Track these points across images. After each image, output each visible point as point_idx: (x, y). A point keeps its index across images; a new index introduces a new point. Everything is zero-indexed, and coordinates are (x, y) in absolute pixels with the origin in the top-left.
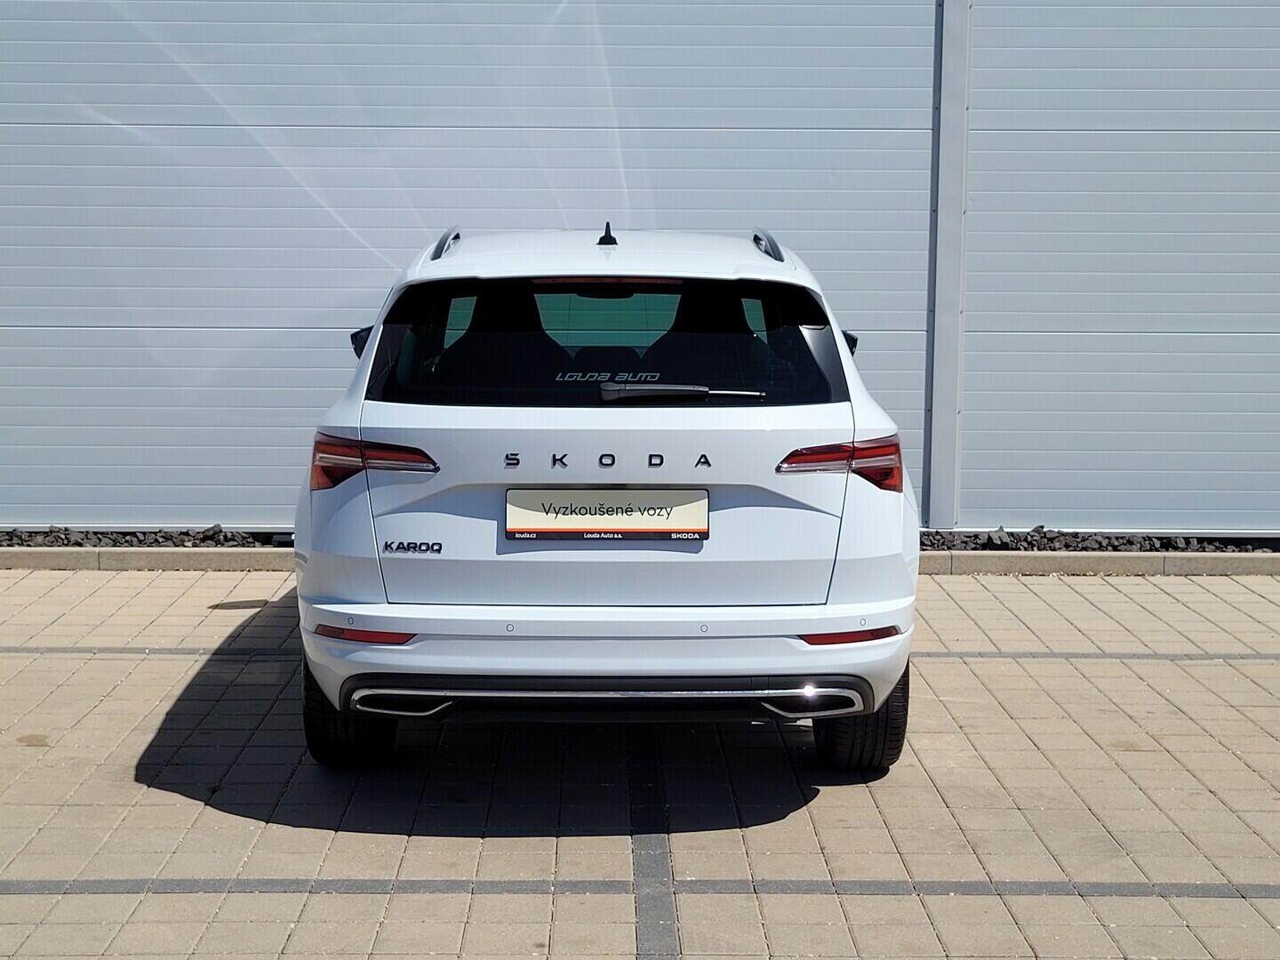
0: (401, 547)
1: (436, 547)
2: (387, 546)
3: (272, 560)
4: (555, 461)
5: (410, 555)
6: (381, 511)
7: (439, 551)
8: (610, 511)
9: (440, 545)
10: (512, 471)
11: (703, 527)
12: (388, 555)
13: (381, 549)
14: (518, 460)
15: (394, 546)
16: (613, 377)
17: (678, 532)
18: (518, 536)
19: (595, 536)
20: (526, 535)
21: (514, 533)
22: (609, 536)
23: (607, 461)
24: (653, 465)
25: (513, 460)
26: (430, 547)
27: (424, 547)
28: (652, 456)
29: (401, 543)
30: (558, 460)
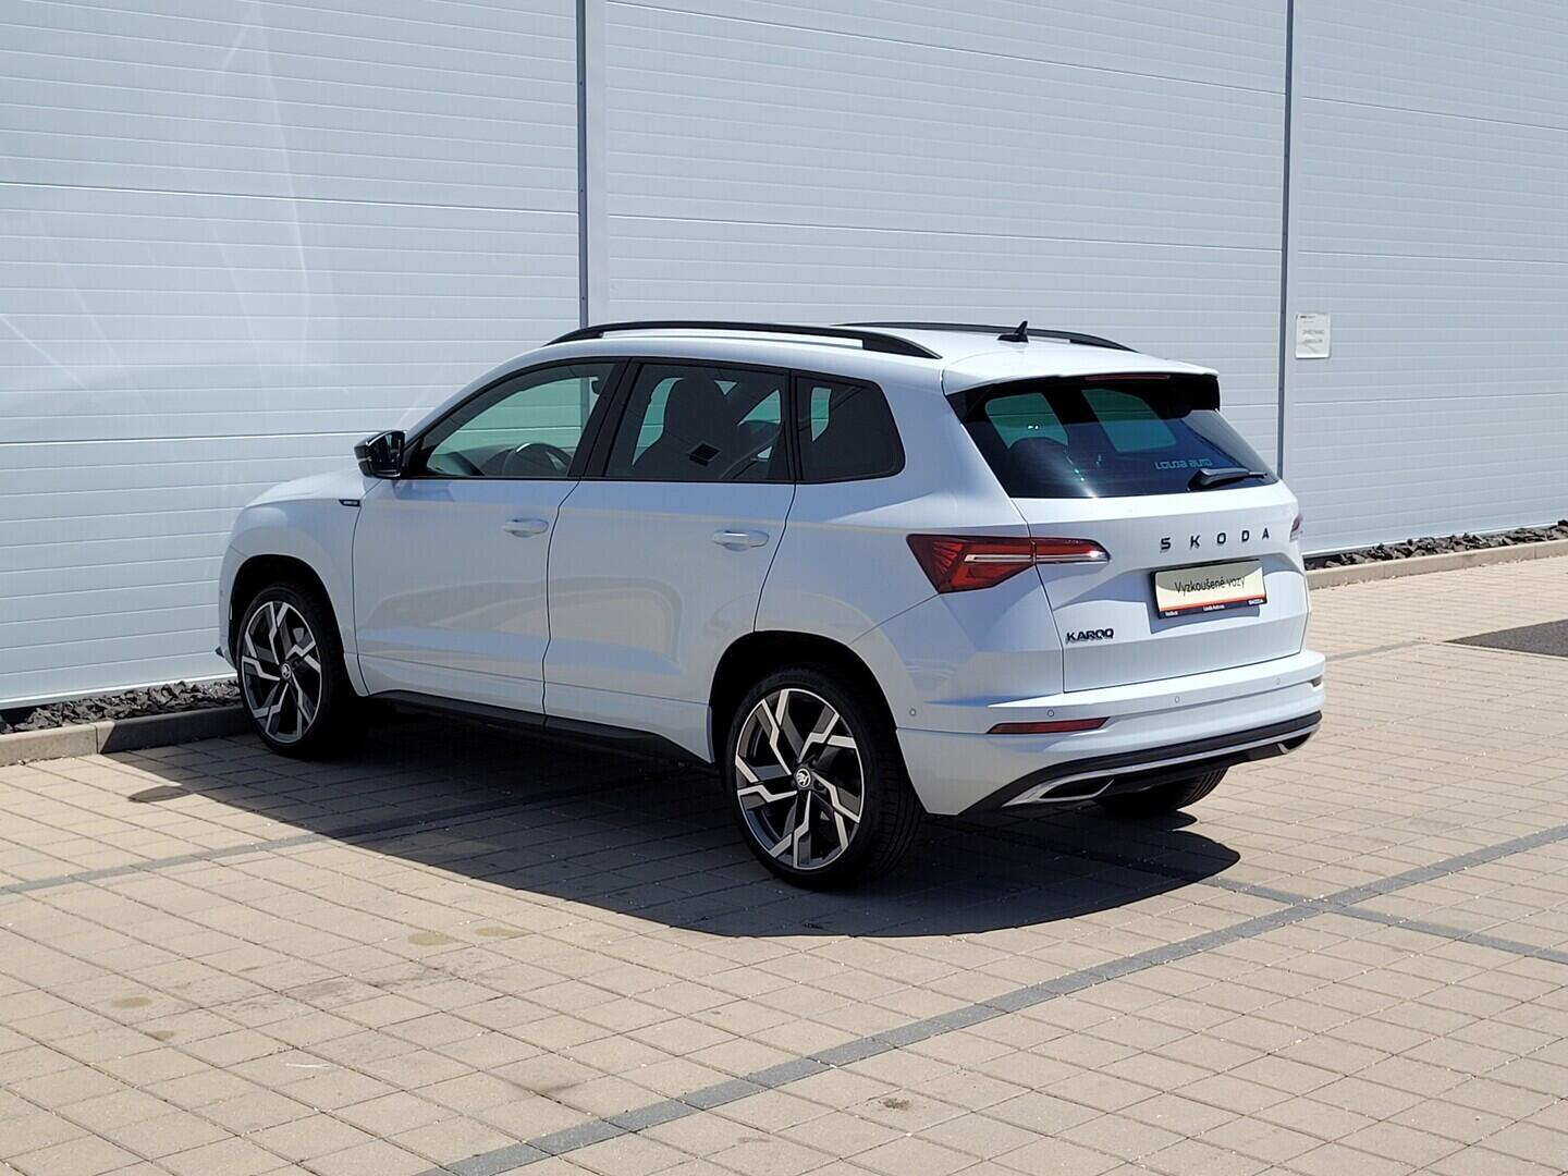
0: (1084, 636)
1: (1109, 633)
2: (1070, 637)
3: (48, 745)
4: (1192, 541)
5: (1090, 643)
6: (1059, 604)
7: (1111, 636)
8: (1212, 585)
9: (1112, 631)
10: (1166, 554)
11: (1262, 593)
12: (1071, 645)
13: (1064, 639)
14: (1169, 544)
15: (1076, 636)
16: (1188, 463)
17: (1252, 599)
18: (1167, 614)
19: (1210, 608)
20: (1172, 614)
21: (1164, 612)
22: (1217, 607)
23: (1221, 539)
24: (1244, 540)
25: (1166, 545)
26: (1104, 633)
27: (1100, 634)
28: (1244, 532)
29: (1081, 633)
30: (1194, 542)
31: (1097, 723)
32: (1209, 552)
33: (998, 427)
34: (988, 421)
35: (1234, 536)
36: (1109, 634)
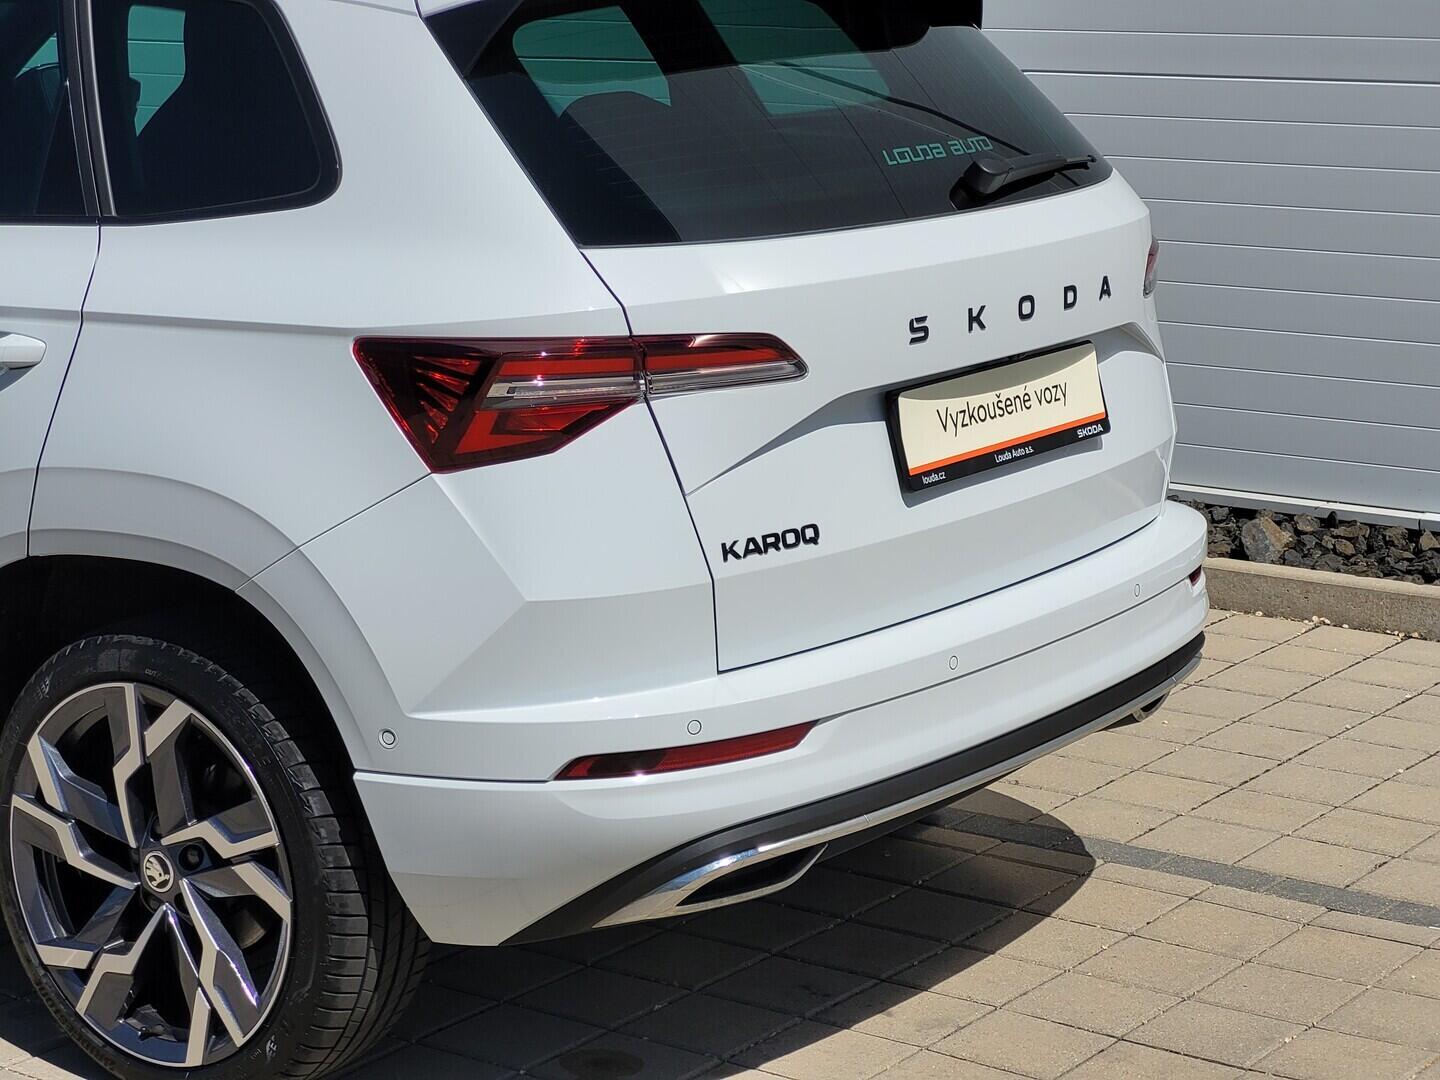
0: (757, 546)
1: (808, 533)
2: (727, 551)
4: (972, 319)
5: (771, 559)
6: (700, 479)
7: (814, 540)
9: (814, 527)
10: (919, 351)
12: (730, 568)
13: (715, 557)
14: (925, 329)
15: (740, 549)
16: (947, 148)
17: (1083, 426)
18: (926, 480)
19: (1007, 456)
20: (934, 478)
21: (919, 477)
22: (1020, 452)
23: (1027, 307)
24: (1067, 306)
25: (919, 331)
26: (799, 535)
27: (791, 538)
28: (1067, 289)
29: (752, 540)
30: (975, 319)
31: (788, 737)
32: (1005, 337)
33: (543, 85)
34: (523, 71)
35: (1049, 301)
36: (806, 535)
